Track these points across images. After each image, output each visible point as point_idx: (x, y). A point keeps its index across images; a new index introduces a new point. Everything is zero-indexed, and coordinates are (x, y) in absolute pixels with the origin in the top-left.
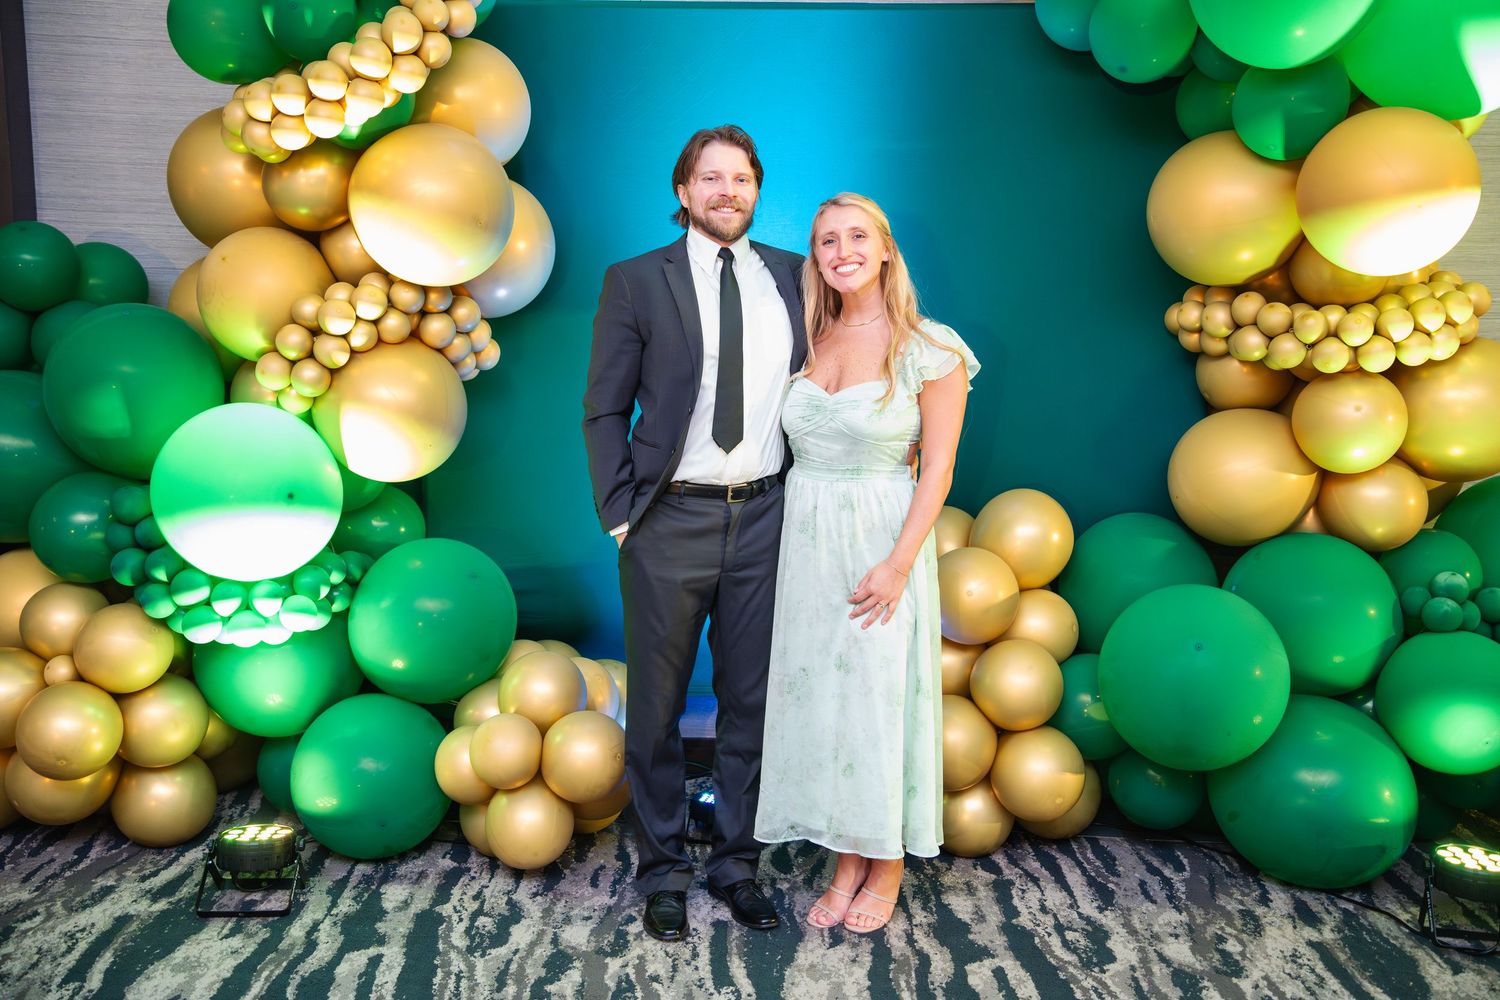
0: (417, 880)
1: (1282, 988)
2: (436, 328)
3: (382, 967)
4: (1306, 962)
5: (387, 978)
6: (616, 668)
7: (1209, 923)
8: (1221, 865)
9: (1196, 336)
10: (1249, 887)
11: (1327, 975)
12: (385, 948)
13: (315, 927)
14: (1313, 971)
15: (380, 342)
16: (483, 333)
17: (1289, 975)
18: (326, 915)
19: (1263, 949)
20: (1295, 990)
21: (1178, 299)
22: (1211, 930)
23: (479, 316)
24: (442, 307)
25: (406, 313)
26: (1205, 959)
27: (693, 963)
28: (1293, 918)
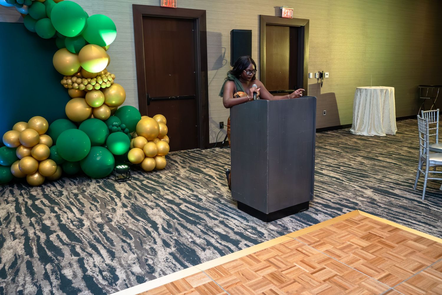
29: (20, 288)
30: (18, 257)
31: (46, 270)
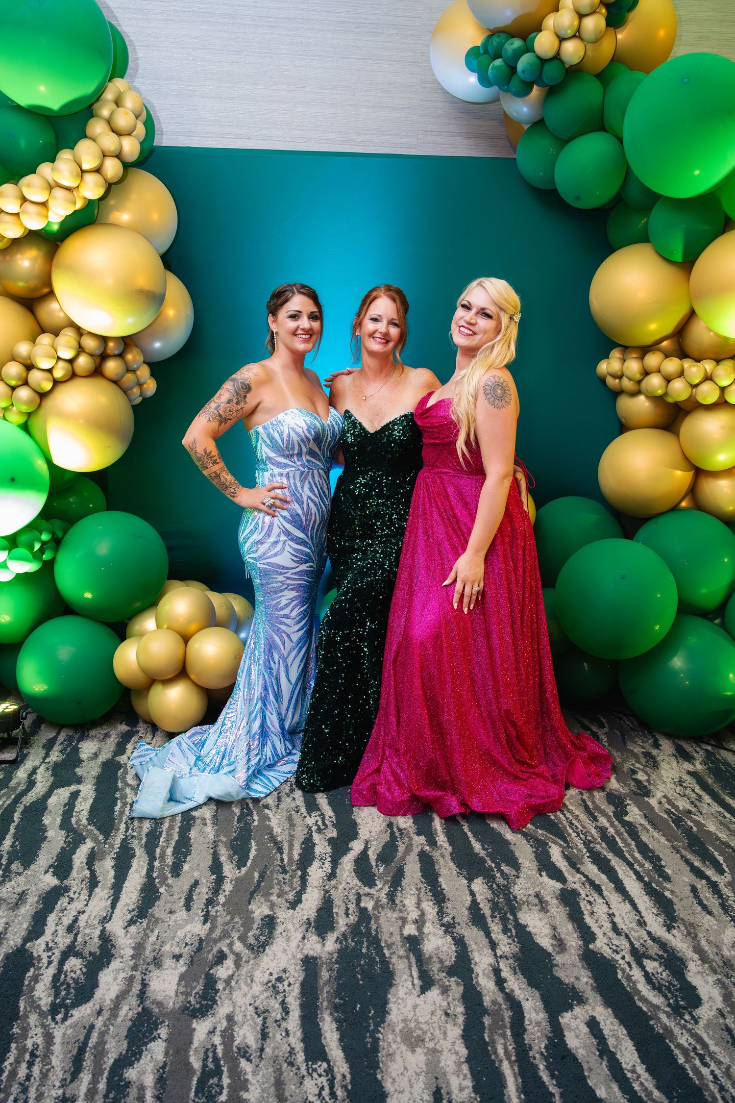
0: (103, 738)
1: (676, 803)
2: (112, 367)
3: (80, 799)
4: (689, 785)
5: (83, 807)
6: (235, 599)
7: (625, 761)
8: (628, 723)
9: (617, 381)
10: (645, 736)
11: (702, 793)
12: (82, 786)
13: (34, 771)
14: (694, 791)
15: (73, 375)
16: (144, 372)
17: (679, 794)
18: (42, 763)
19: (661, 777)
20: (684, 804)
21: (606, 356)
22: (627, 766)
23: (142, 359)
24: (116, 352)
25: (91, 355)
26: (626, 786)
27: (291, 795)
28: (677, 758)
29: (410, 930)
30: (397, 834)
31: (472, 894)
